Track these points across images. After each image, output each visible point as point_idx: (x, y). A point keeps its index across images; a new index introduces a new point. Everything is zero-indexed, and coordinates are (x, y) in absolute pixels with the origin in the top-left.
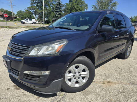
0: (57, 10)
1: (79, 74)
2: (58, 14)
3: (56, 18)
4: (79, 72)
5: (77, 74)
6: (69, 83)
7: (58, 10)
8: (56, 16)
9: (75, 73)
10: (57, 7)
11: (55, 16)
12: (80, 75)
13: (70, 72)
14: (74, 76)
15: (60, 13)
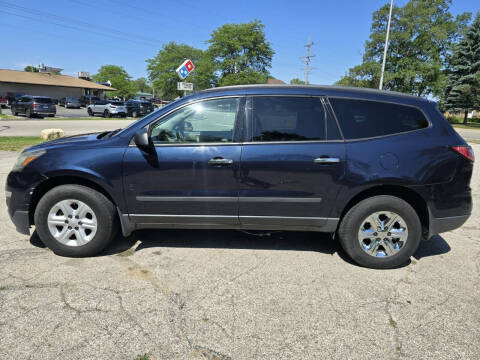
0: (461, 67)
1: (78, 220)
2: (464, 82)
3: (449, 98)
4: (77, 217)
5: (73, 221)
6: (57, 235)
7: (465, 68)
8: (454, 89)
9: (70, 217)
10: (461, 55)
11: (450, 89)
12: (80, 223)
13: (60, 213)
14: (67, 222)
15: (471, 76)
